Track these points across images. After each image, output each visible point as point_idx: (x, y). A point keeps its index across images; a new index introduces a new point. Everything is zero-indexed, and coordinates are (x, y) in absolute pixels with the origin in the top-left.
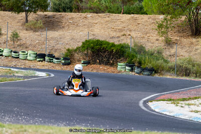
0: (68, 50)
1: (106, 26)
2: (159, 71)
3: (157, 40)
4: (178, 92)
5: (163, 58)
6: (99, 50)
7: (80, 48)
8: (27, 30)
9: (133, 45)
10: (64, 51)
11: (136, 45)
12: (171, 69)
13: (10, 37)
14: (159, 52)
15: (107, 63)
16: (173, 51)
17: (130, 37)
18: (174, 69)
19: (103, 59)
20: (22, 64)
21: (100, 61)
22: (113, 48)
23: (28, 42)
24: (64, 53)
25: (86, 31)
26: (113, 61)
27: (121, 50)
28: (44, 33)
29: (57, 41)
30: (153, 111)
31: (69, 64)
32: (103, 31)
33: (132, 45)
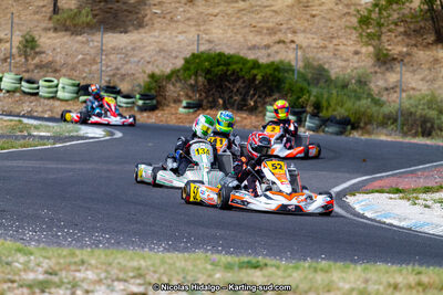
0: (152, 76)
1: (239, 22)
2: (362, 125)
3: (356, 53)
4: (412, 172)
5: (370, 95)
6: (223, 77)
7: (179, 71)
8: (55, 30)
9: (301, 64)
10: (143, 79)
11: (308, 65)
12: (389, 121)
13: (18, 48)
14: (362, 82)
15: (242, 107)
16: (392, 78)
17: (293, 46)
18: (395, 121)
19: (231, 97)
20: (47, 108)
21: (224, 102)
22: (255, 72)
23: (60, 59)
24: (142, 84)
25: (192, 34)
26: (255, 102)
27: (275, 77)
28: (97, 37)
29: (126, 55)
30: (358, 215)
31: (153, 109)
32: (230, 33)
33: (299, 65)
